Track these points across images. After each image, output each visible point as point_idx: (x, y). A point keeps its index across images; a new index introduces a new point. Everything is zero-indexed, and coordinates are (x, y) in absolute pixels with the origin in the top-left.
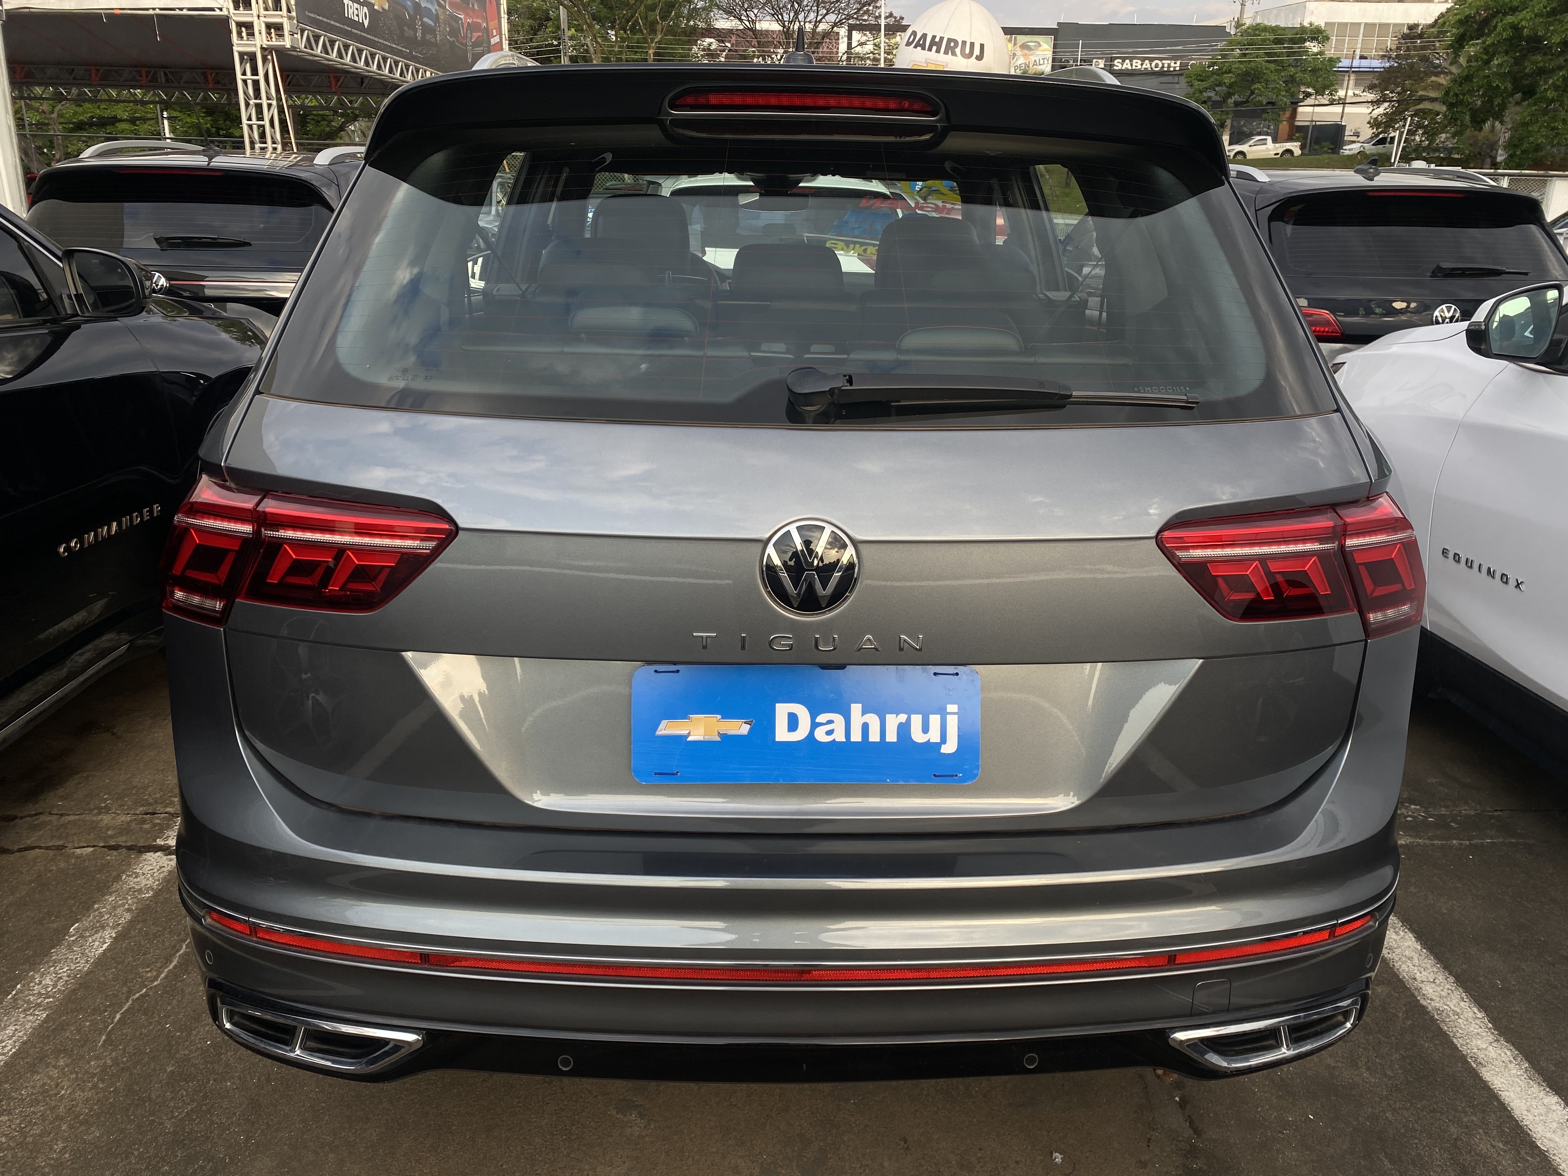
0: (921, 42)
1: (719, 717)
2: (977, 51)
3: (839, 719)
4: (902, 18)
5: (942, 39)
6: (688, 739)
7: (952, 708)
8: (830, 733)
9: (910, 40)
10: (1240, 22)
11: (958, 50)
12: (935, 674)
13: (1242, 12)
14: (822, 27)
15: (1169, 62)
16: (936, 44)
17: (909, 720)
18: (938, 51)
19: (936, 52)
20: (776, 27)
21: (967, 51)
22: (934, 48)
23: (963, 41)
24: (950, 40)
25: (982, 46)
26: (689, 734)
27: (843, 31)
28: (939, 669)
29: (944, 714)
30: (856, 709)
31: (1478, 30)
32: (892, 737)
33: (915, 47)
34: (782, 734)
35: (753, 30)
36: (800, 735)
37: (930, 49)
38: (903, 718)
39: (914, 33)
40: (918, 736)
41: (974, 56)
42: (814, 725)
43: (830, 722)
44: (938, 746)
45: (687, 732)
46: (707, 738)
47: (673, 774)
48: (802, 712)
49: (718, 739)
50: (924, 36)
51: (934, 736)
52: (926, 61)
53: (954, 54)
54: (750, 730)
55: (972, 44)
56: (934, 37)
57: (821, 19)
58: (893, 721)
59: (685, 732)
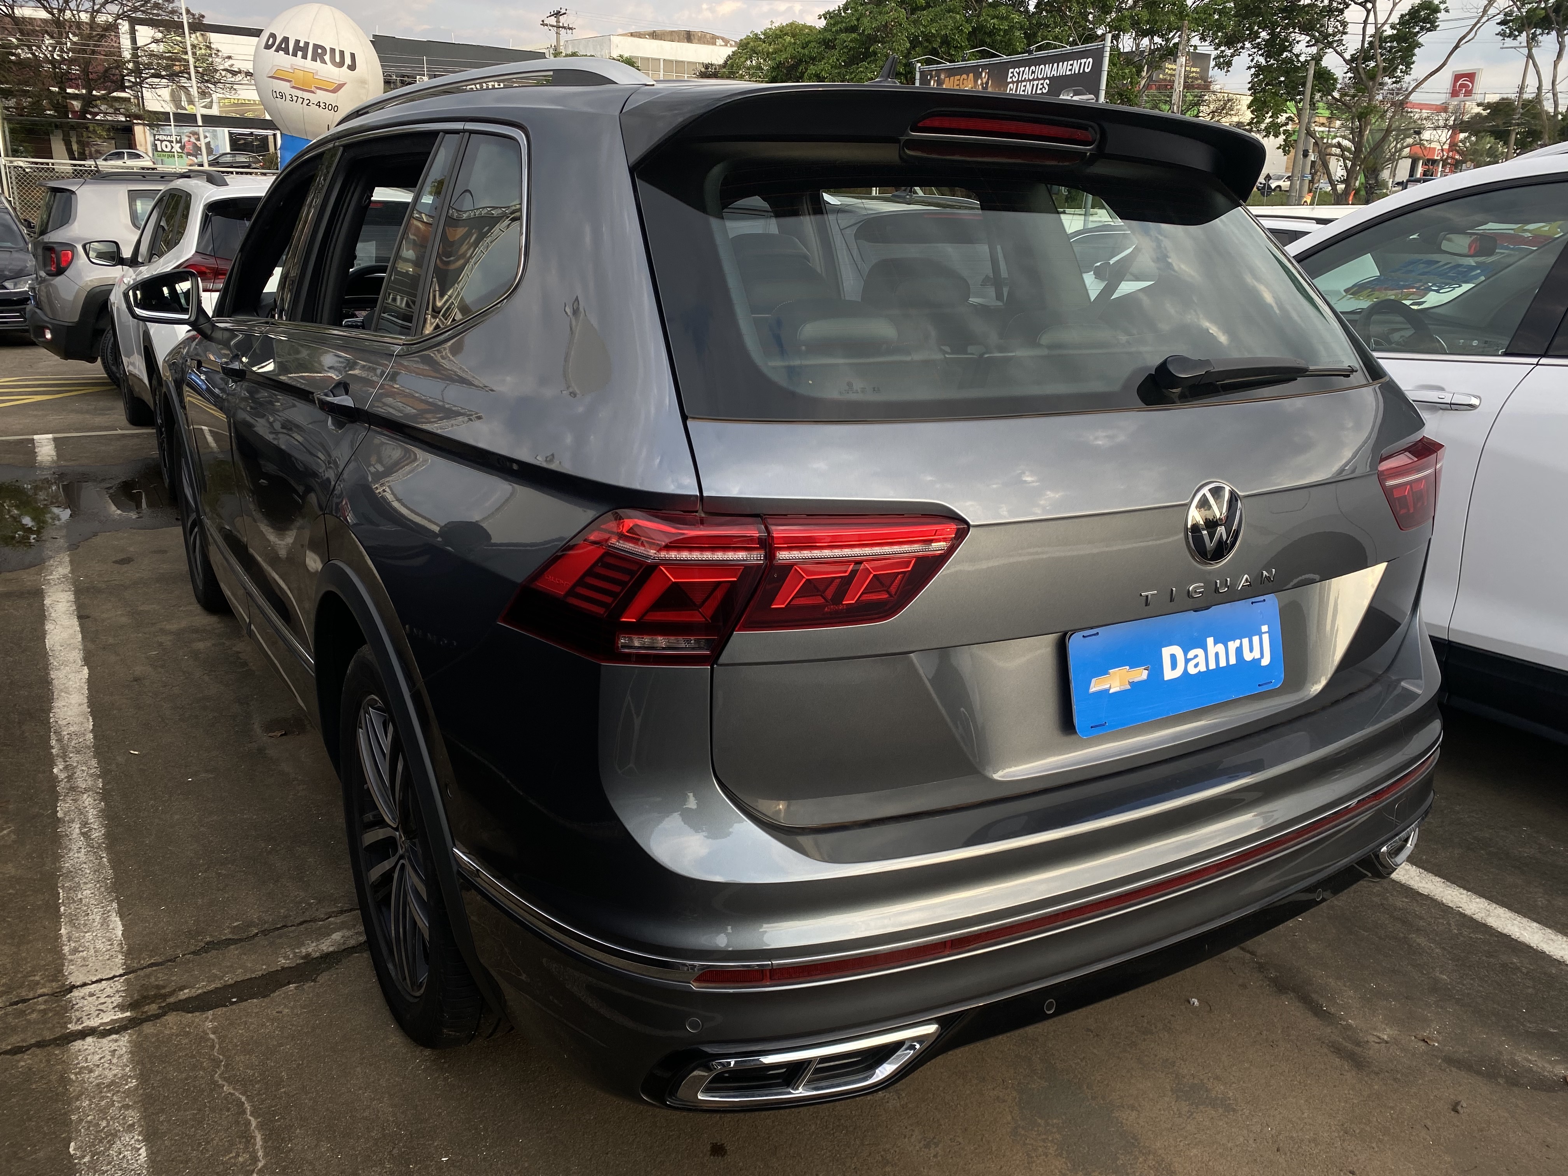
0: (283, 46)
1: (1128, 667)
2: (348, 61)
3: (1199, 652)
4: (203, 16)
5: (307, 44)
6: (1111, 692)
7: (1265, 628)
8: (1196, 665)
9: (270, 43)
10: (558, 50)
11: (327, 58)
12: (1252, 603)
13: (558, 40)
14: (101, 19)
15: (493, 83)
16: (300, 49)
17: (1241, 644)
18: (305, 57)
19: (302, 58)
20: (43, 14)
21: (338, 59)
22: (300, 54)
23: (331, 48)
24: (316, 47)
25: (353, 56)
26: (1110, 687)
27: (124, 26)
28: (1254, 600)
29: (1260, 634)
30: (1210, 641)
31: (787, 75)
32: (1233, 661)
33: (277, 51)
34: (1169, 674)
35: (12, 17)
36: (1178, 673)
37: (295, 55)
38: (1238, 642)
39: (273, 36)
40: (1248, 656)
41: (346, 65)
42: (1187, 661)
43: (1196, 656)
44: (1259, 660)
45: (1109, 686)
46: (1123, 688)
47: (1103, 725)
48: (1177, 650)
49: (1129, 687)
50: (286, 40)
51: (1256, 654)
52: (292, 67)
53: (324, 62)
54: (1149, 675)
55: (342, 53)
56: (297, 42)
57: (100, 8)
58: (1233, 645)
59: (1107, 686)
